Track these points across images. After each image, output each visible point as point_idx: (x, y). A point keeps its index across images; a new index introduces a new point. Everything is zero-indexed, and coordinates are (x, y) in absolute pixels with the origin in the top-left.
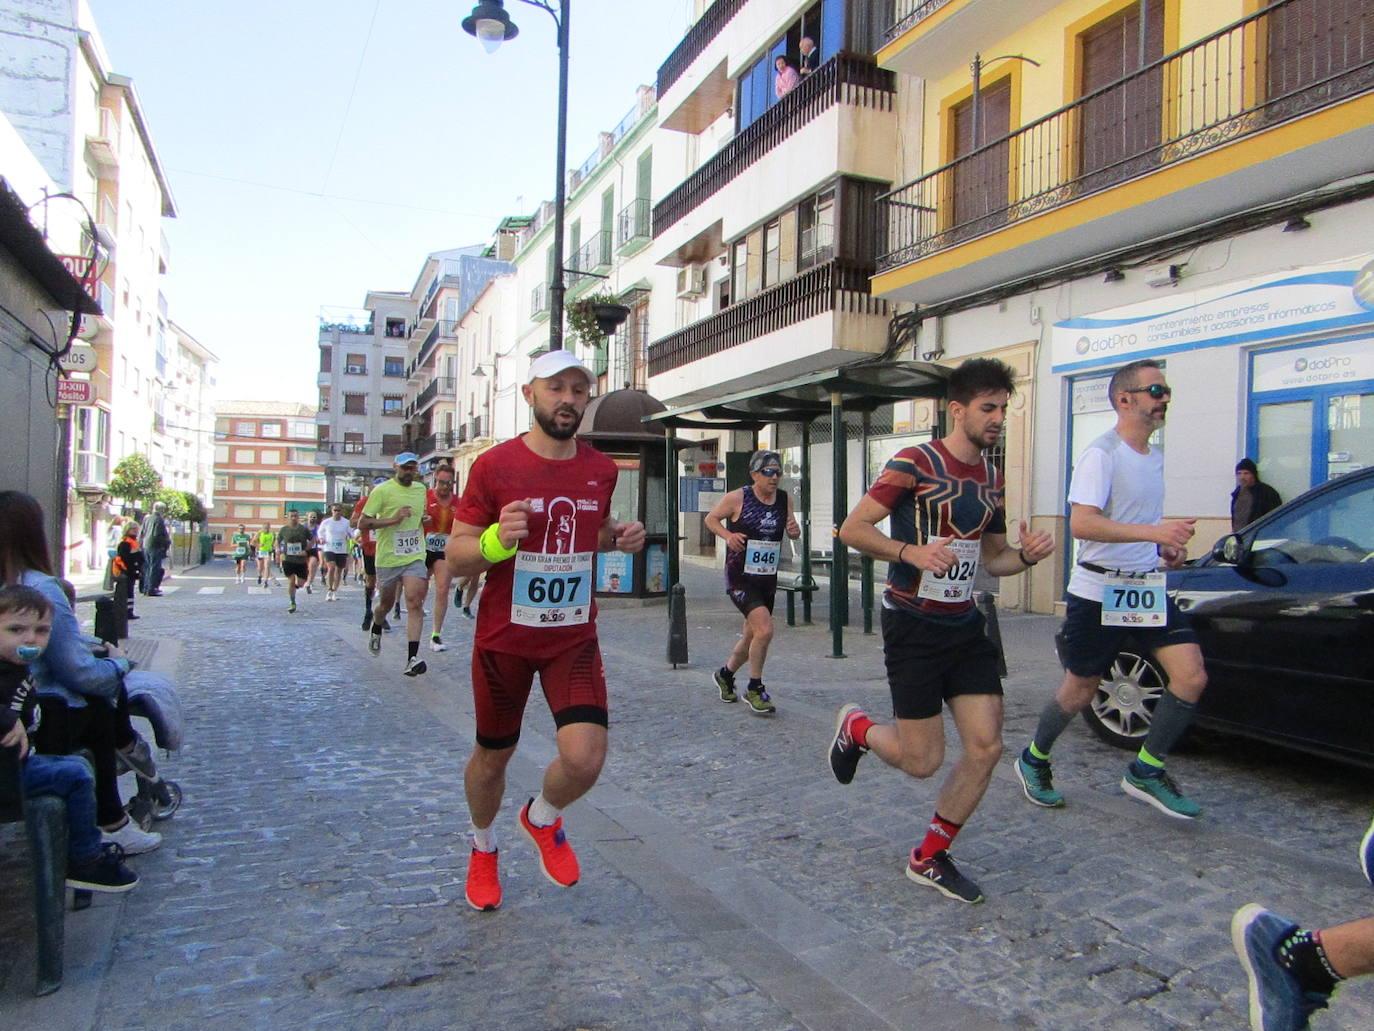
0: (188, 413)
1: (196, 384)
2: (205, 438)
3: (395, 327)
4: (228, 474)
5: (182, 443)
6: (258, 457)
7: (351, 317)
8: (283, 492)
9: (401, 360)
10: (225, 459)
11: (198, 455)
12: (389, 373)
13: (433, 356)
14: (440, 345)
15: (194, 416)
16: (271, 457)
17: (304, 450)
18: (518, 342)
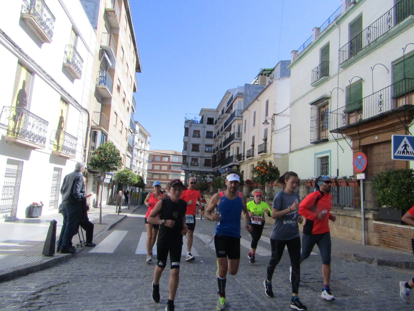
0: (141, 153)
1: (144, 144)
2: (145, 162)
3: (210, 121)
4: (151, 173)
5: (138, 162)
6: (161, 168)
7: (196, 118)
8: (168, 180)
9: (212, 132)
10: (151, 168)
11: (143, 166)
12: (208, 137)
13: (231, 126)
14: (235, 120)
15: (143, 154)
16: (165, 168)
17: (175, 166)
18: (292, 105)
